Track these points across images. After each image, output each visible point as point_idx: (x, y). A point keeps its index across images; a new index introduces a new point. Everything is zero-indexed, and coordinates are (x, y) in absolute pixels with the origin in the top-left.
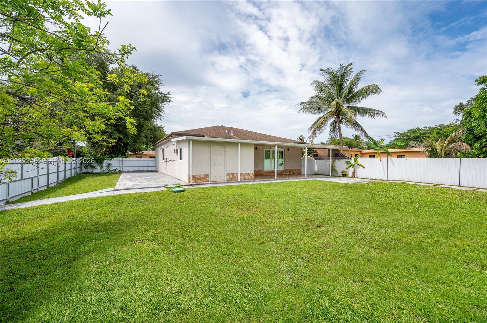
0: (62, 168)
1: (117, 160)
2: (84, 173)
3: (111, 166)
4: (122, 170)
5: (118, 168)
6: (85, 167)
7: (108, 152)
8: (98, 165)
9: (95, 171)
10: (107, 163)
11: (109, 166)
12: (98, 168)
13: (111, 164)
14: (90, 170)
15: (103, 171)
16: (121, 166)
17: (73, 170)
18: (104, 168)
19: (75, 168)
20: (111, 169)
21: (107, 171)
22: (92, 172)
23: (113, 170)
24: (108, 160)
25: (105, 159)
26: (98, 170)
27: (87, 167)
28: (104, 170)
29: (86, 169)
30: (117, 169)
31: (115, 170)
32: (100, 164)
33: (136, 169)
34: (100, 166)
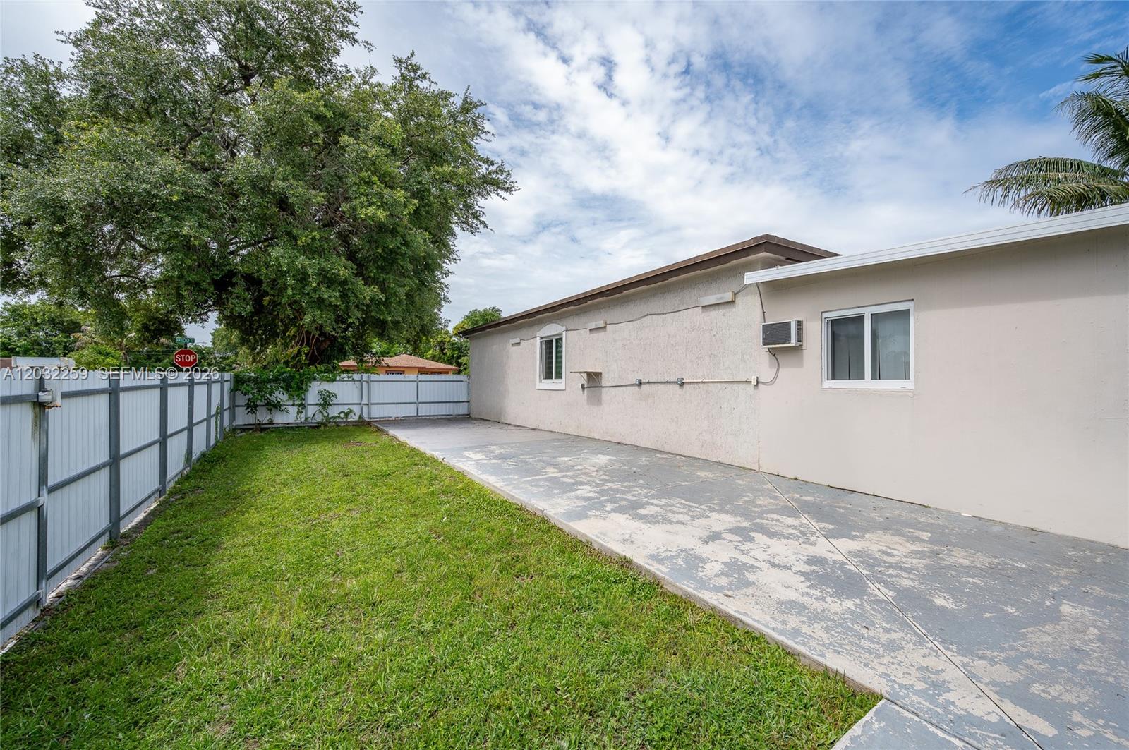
0: (177, 420)
1: (354, 380)
2: (244, 429)
3: (335, 401)
4: (369, 414)
5: (356, 409)
6: (248, 406)
7: (306, 355)
8: (291, 397)
9: (280, 419)
10: (320, 393)
11: (326, 400)
12: (290, 408)
13: (335, 396)
14: (263, 416)
15: (306, 419)
16: (365, 401)
17: (213, 420)
18: (311, 410)
19: (220, 412)
20: (333, 412)
21: (319, 418)
22: (271, 423)
23: (339, 417)
24: (323, 380)
25: (315, 379)
26: (290, 415)
27: (256, 406)
28: (310, 415)
29: (252, 412)
30: (351, 411)
31: (347, 415)
32: (298, 396)
33: (410, 411)
34: (296, 403)
